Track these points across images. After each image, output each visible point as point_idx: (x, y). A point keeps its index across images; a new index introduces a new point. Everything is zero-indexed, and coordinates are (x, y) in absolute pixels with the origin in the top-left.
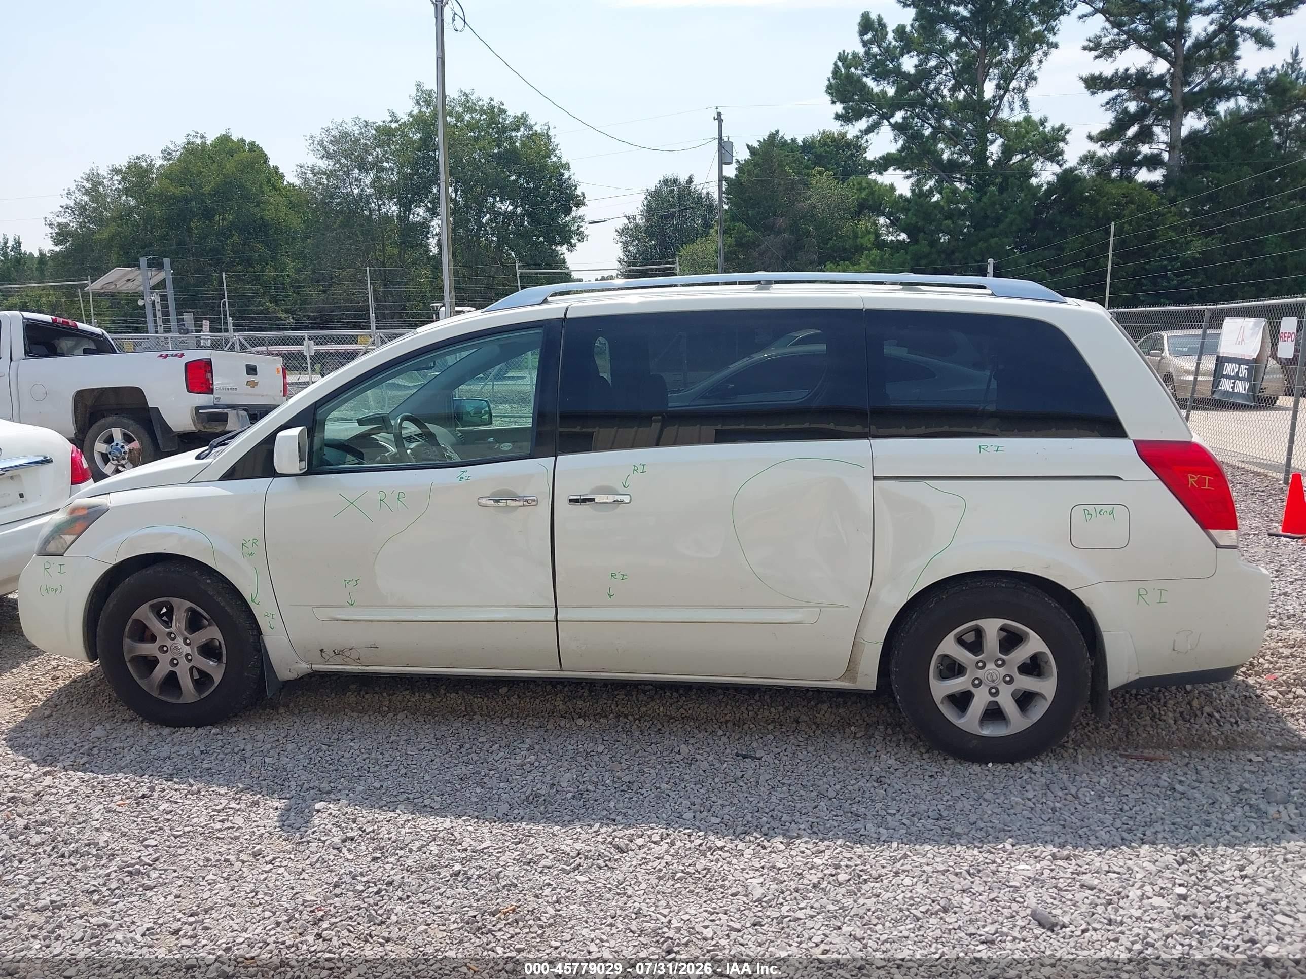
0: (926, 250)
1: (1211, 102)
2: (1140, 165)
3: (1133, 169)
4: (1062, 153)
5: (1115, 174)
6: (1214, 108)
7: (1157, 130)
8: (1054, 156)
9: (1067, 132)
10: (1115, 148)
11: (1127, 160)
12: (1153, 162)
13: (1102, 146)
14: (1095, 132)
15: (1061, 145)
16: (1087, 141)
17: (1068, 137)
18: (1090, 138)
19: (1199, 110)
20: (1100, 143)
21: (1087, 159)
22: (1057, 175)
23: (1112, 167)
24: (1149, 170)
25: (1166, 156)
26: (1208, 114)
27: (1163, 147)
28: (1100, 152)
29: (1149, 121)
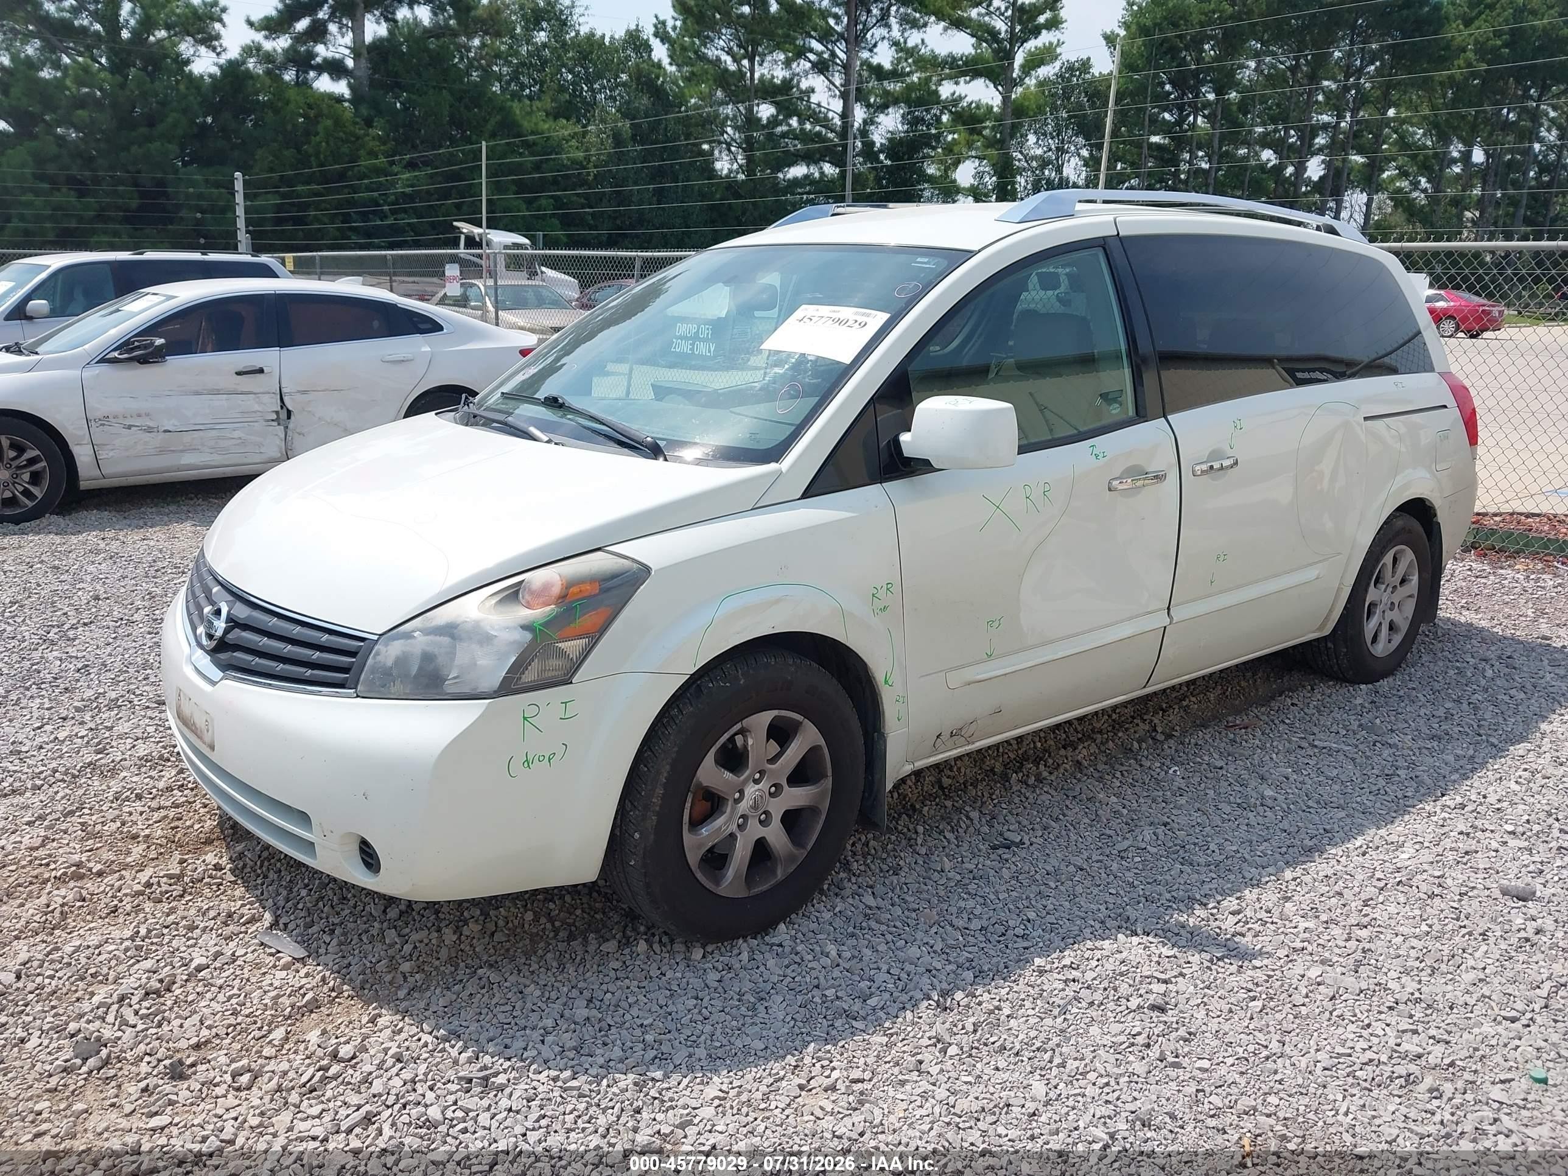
0: (53, 150)
1: (391, 5)
2: (320, 69)
3: (312, 74)
4: (218, 37)
5: (289, 76)
6: (394, 13)
7: (333, 28)
8: (209, 40)
9: (224, 10)
10: (283, 43)
11: (302, 61)
12: (335, 68)
13: (266, 37)
14: (256, 17)
15: (217, 26)
16: (246, 27)
17: (224, 16)
18: (250, 24)
19: (376, 12)
20: (263, 32)
21: (251, 50)
22: (221, 67)
23: (284, 67)
24: (332, 78)
25: (350, 63)
26: (387, 20)
27: (347, 52)
28: (268, 46)
29: (322, 15)
